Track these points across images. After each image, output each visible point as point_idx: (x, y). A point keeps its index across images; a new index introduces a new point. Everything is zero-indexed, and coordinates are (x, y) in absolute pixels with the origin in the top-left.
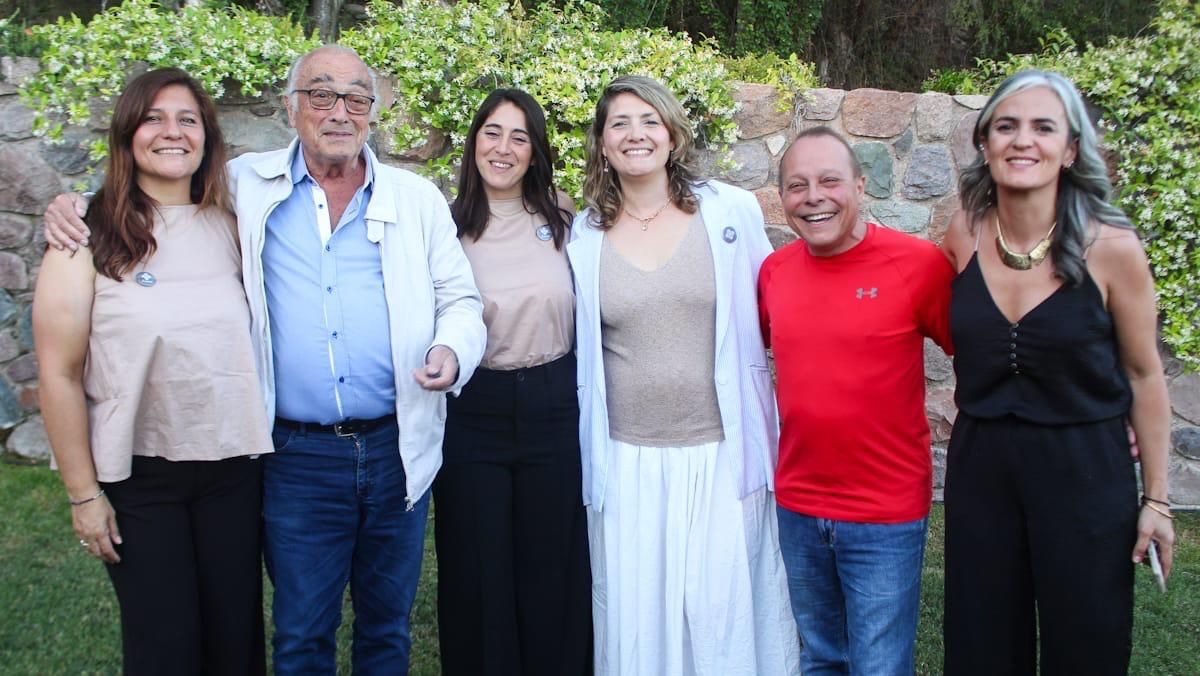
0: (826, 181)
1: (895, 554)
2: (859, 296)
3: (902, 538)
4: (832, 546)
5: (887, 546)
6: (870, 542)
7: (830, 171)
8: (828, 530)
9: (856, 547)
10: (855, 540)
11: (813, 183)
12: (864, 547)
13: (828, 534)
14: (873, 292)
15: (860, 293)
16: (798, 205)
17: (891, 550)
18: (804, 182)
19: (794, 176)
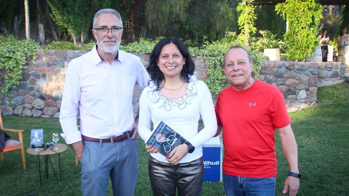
0: (240, 63)
1: (266, 191)
2: (250, 106)
3: (268, 186)
4: (243, 189)
5: (263, 189)
6: (257, 188)
7: (242, 60)
8: (242, 184)
9: (252, 189)
10: (252, 187)
11: (236, 63)
12: (255, 190)
13: (242, 186)
14: (255, 105)
15: (250, 105)
16: (231, 72)
17: (264, 190)
18: (232, 63)
19: (229, 62)
